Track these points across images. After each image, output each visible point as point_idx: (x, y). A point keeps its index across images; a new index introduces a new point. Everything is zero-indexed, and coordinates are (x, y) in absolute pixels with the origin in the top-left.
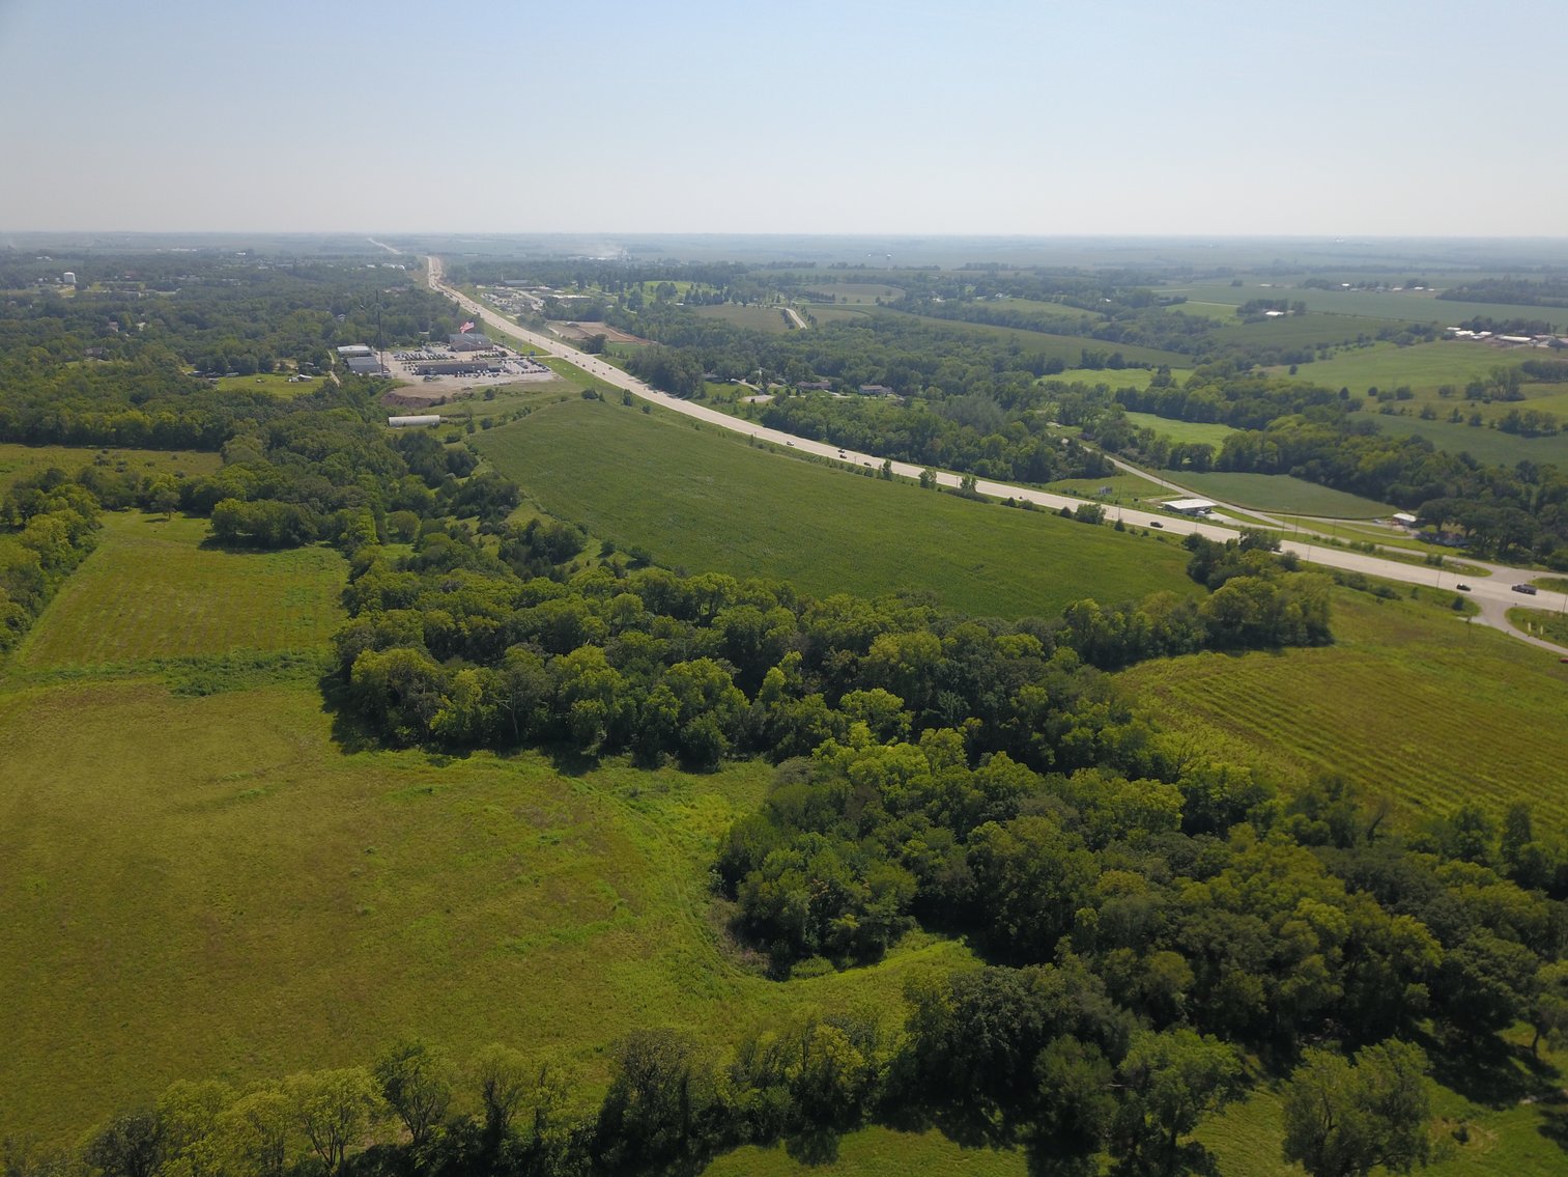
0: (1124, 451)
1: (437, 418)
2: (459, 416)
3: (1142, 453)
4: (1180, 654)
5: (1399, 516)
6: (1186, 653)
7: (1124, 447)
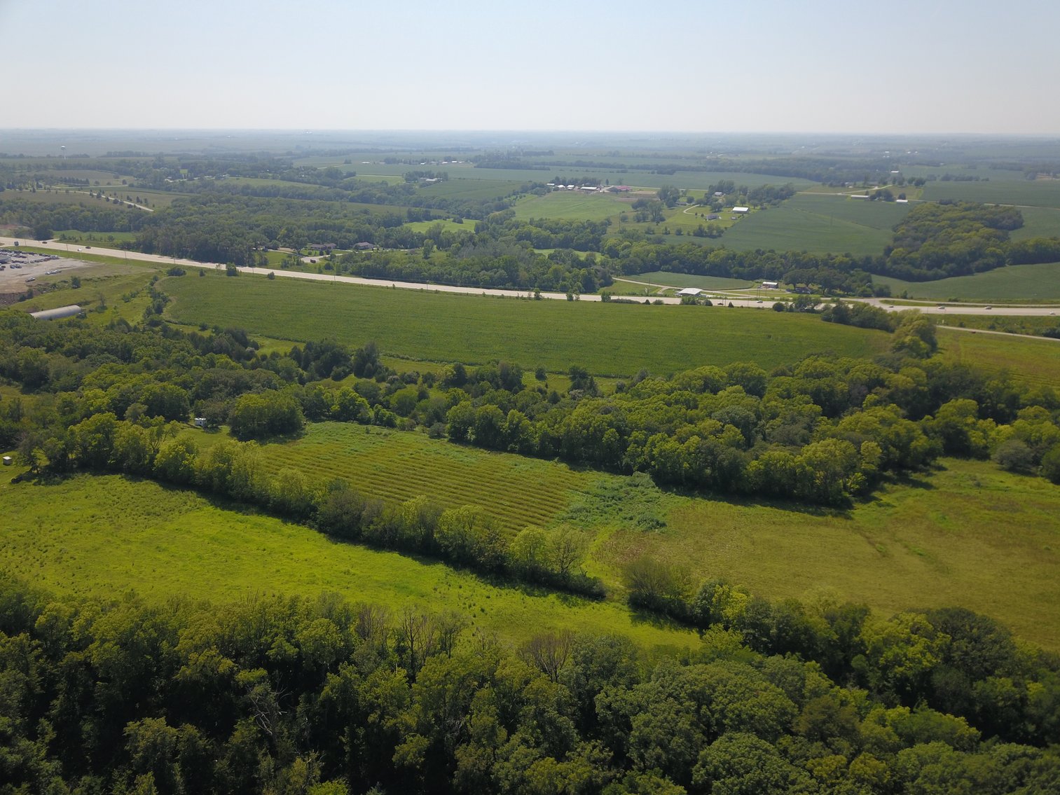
1: (76, 308)
5: (765, 283)
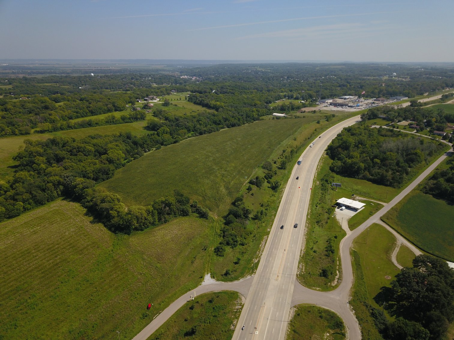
1: (283, 115)
4: (83, 206)
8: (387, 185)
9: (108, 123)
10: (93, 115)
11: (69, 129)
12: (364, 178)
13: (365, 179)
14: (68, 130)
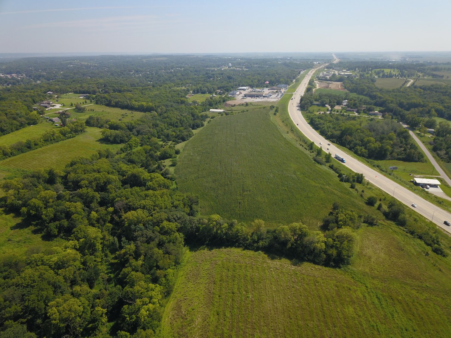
0: (439, 152)
1: (222, 110)
2: (229, 110)
3: (447, 153)
4: (248, 249)
6: (252, 250)
7: (440, 150)
8: (416, 161)
9: (48, 141)
10: (4, 135)
11: (6, 158)
12: (393, 158)
13: (395, 159)
14: (4, 159)
